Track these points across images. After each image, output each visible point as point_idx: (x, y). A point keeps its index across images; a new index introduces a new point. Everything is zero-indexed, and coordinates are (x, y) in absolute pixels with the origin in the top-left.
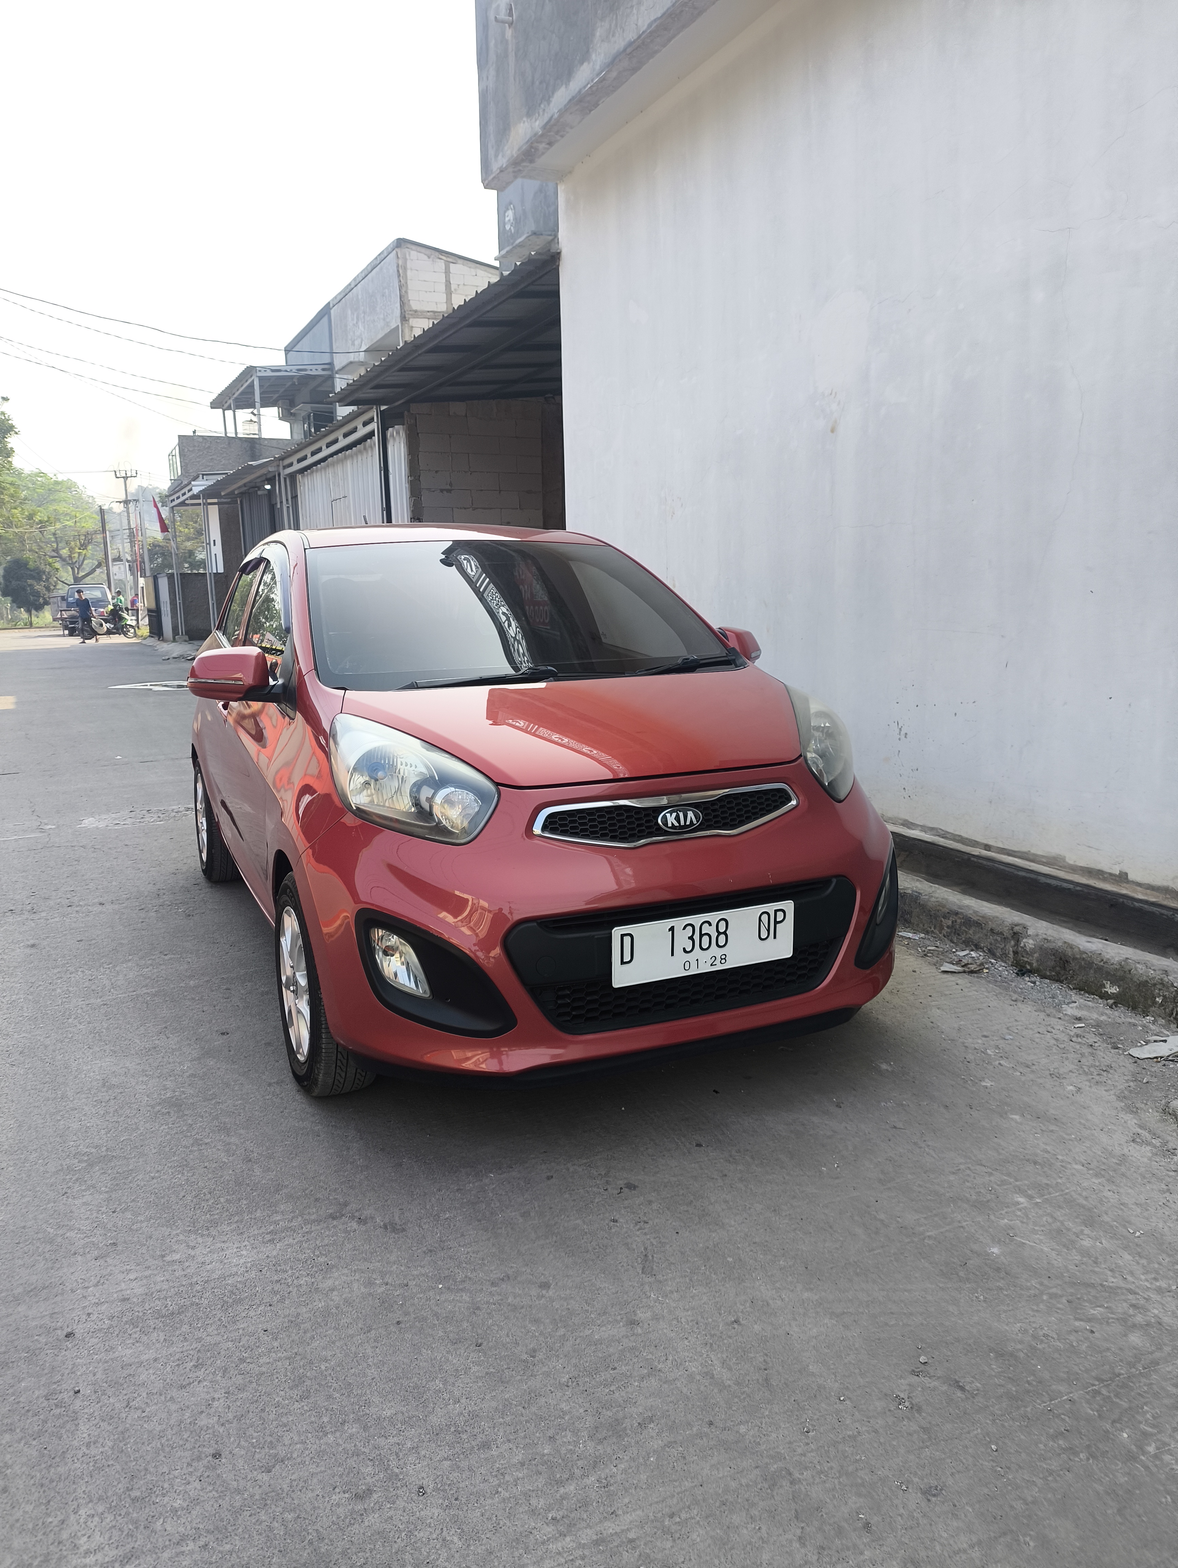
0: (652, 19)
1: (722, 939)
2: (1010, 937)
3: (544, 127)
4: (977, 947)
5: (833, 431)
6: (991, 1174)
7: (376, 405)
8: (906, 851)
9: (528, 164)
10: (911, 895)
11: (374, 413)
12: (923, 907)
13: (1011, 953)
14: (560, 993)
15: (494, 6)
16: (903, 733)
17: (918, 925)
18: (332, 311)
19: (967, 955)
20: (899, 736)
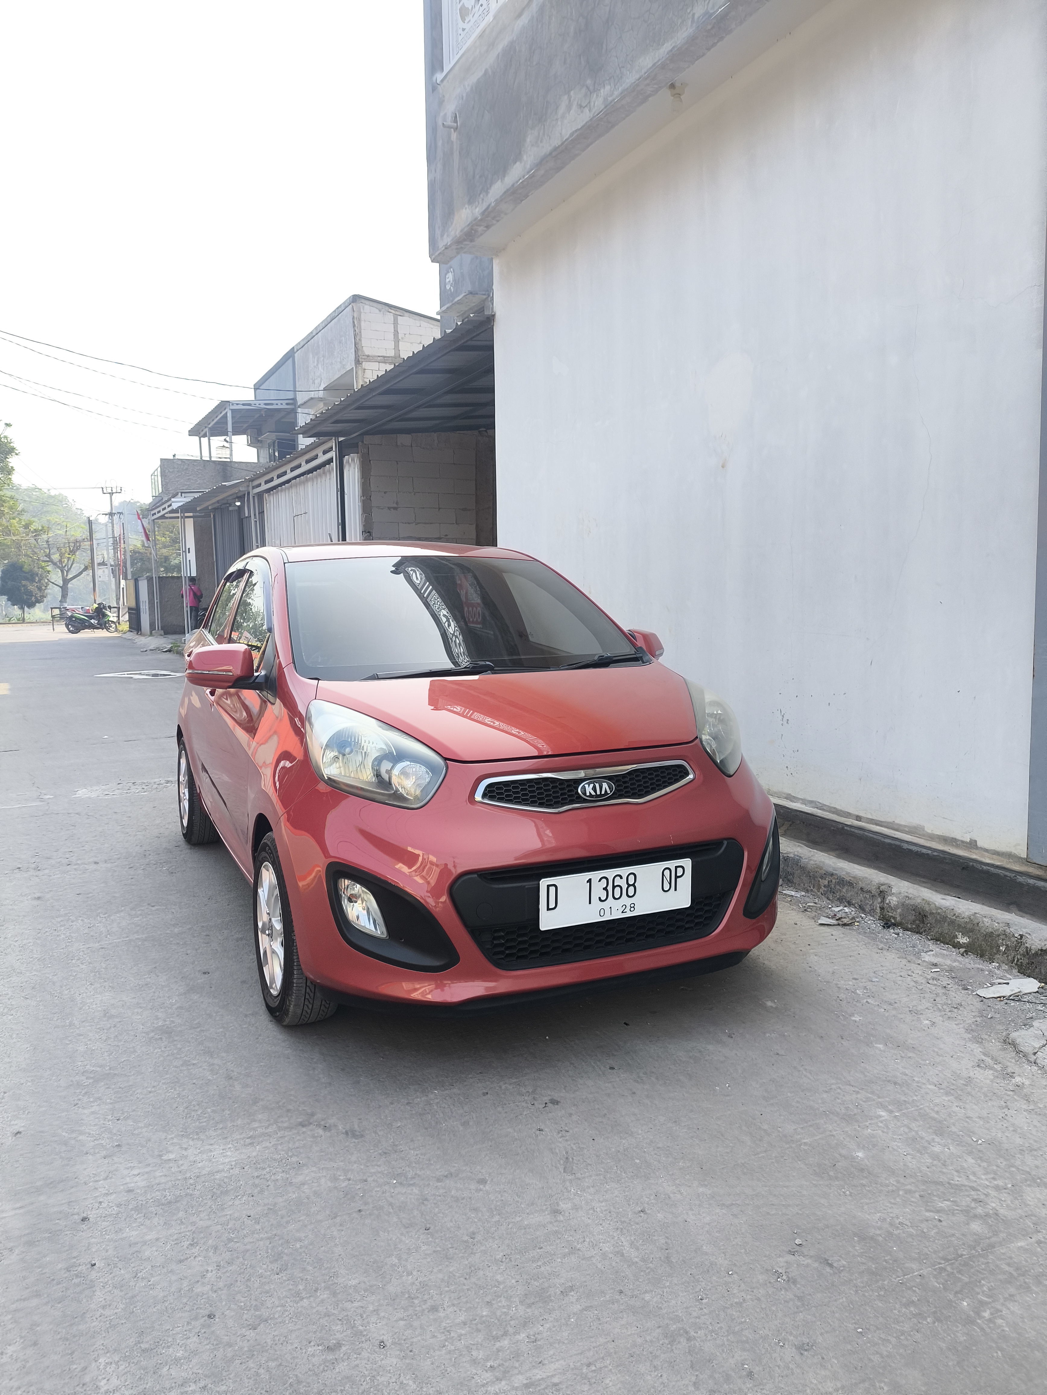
0: (574, 130)
1: (631, 890)
2: (877, 894)
3: (483, 213)
4: (850, 904)
5: (723, 467)
6: (858, 1093)
7: (335, 436)
8: (789, 821)
9: (469, 243)
10: (793, 859)
11: (333, 443)
12: (803, 869)
13: (878, 909)
14: (496, 935)
15: (442, 114)
16: (785, 719)
17: (799, 884)
18: (296, 355)
19: (841, 910)
20: (782, 722)
